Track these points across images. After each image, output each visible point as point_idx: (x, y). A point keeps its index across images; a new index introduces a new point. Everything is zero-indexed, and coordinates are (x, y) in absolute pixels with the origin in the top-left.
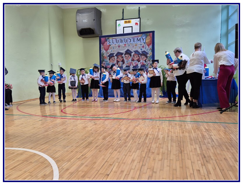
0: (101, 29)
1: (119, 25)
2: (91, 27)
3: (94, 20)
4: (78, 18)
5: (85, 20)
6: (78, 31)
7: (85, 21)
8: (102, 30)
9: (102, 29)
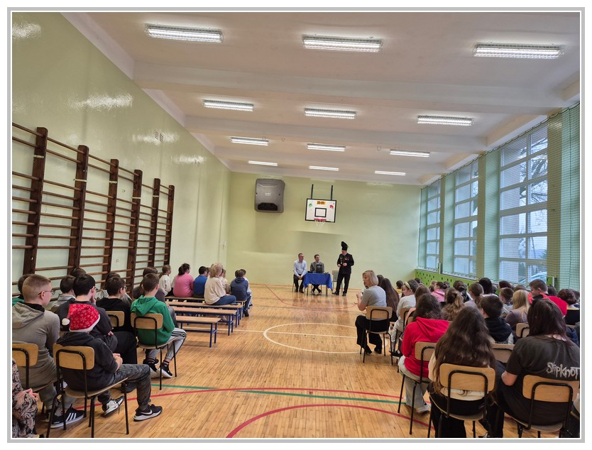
2: (275, 203)
3: (280, 194)
4: (258, 190)
7: (268, 194)
8: (283, 205)
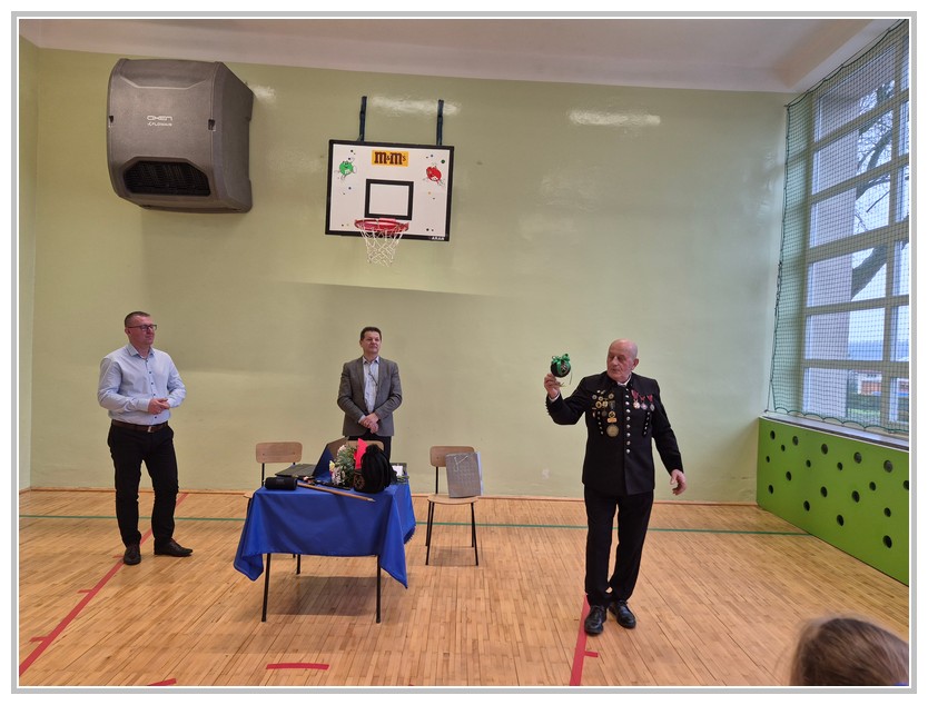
0: (247, 174)
1: (346, 166)
3: (212, 123)
5: (160, 118)
6: (114, 169)
8: (249, 182)
9: (253, 177)
